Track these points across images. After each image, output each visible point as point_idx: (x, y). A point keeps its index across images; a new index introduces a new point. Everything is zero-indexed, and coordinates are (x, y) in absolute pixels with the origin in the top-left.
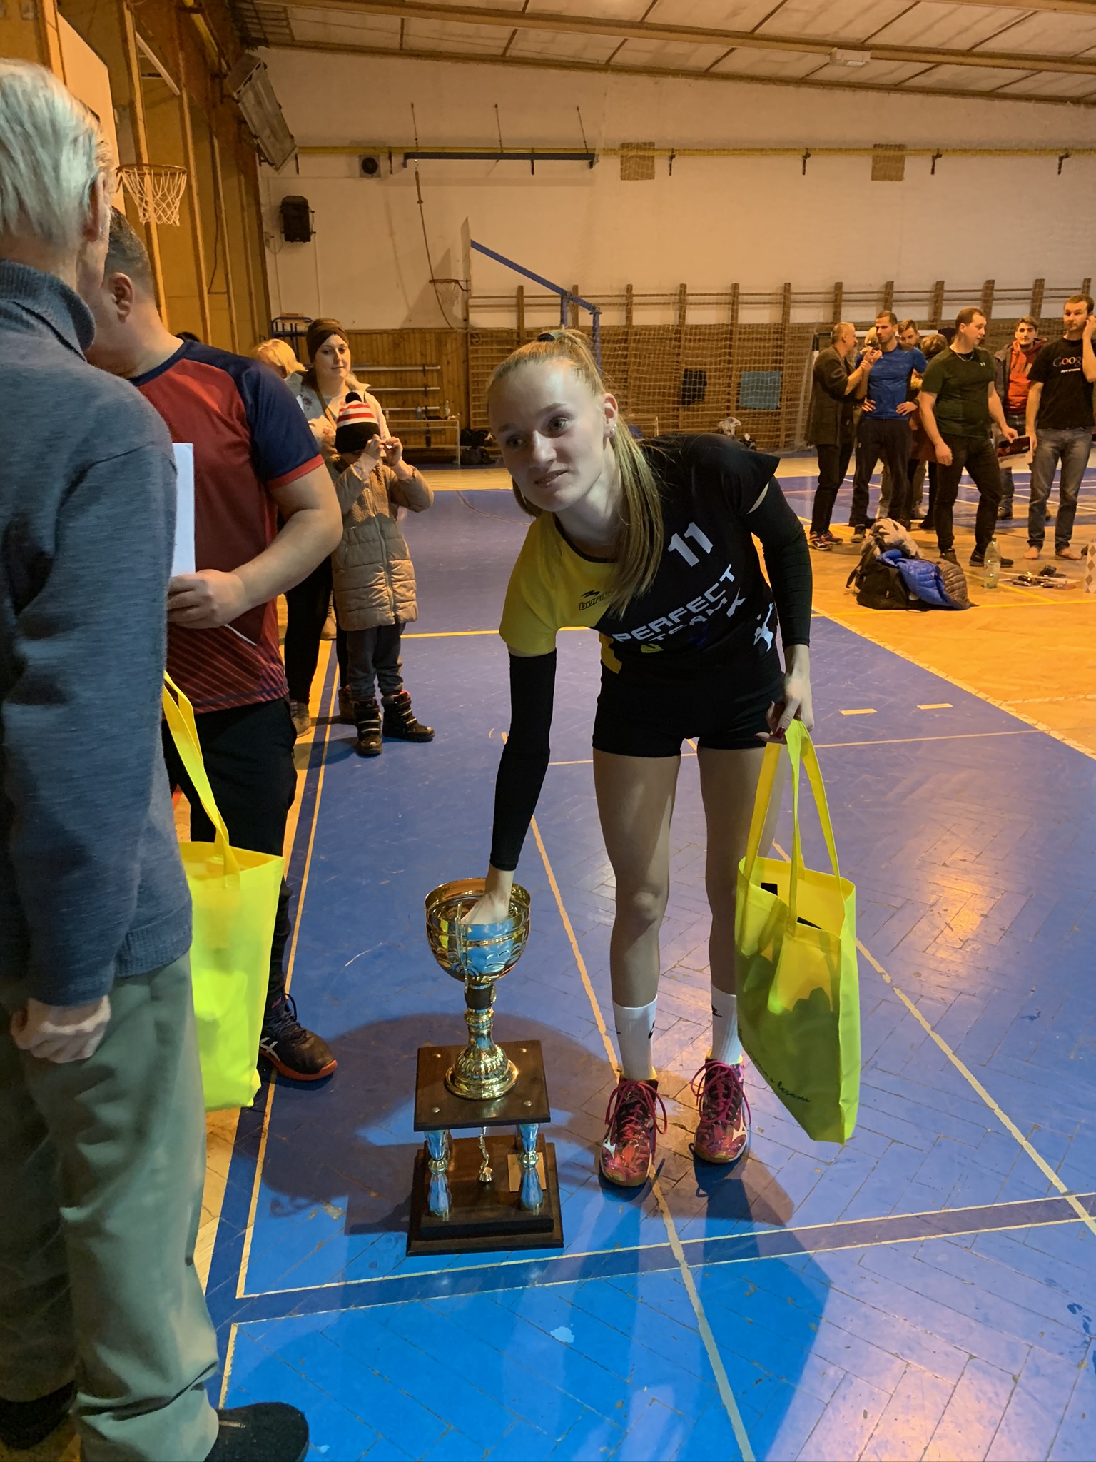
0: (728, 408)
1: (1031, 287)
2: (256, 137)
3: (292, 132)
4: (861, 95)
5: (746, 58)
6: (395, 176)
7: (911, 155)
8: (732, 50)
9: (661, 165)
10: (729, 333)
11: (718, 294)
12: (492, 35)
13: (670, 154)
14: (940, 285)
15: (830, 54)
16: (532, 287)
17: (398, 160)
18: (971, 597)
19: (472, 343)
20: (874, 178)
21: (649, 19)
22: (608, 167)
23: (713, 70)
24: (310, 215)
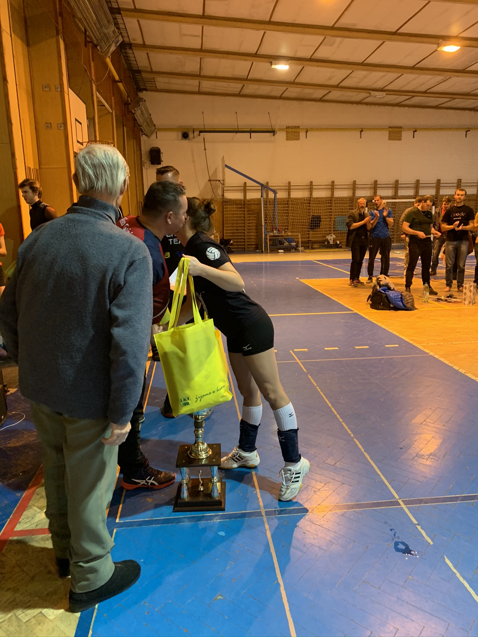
0: (330, 231)
1: (456, 182)
2: (140, 126)
3: (155, 123)
4: (382, 108)
5: (335, 94)
6: (195, 139)
7: (405, 130)
8: (330, 92)
9: (302, 134)
10: (330, 200)
11: (325, 185)
12: (235, 87)
13: (306, 130)
14: (418, 181)
15: (369, 93)
16: (249, 183)
17: (196, 133)
18: (416, 306)
19: (225, 205)
20: (389, 140)
21: (297, 81)
22: (281, 136)
23: (323, 99)
24: (161, 154)
